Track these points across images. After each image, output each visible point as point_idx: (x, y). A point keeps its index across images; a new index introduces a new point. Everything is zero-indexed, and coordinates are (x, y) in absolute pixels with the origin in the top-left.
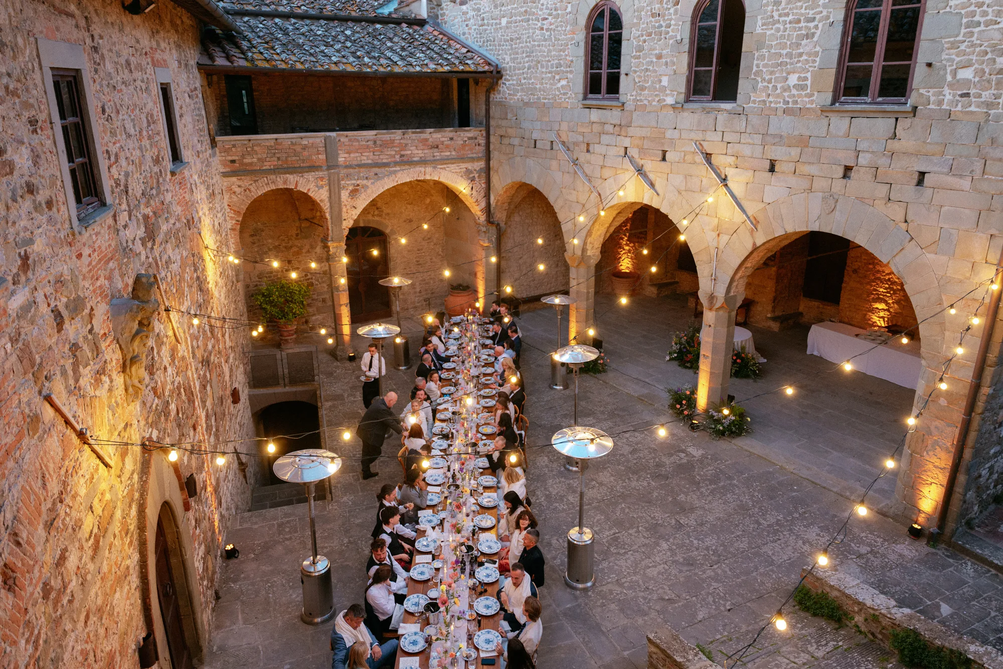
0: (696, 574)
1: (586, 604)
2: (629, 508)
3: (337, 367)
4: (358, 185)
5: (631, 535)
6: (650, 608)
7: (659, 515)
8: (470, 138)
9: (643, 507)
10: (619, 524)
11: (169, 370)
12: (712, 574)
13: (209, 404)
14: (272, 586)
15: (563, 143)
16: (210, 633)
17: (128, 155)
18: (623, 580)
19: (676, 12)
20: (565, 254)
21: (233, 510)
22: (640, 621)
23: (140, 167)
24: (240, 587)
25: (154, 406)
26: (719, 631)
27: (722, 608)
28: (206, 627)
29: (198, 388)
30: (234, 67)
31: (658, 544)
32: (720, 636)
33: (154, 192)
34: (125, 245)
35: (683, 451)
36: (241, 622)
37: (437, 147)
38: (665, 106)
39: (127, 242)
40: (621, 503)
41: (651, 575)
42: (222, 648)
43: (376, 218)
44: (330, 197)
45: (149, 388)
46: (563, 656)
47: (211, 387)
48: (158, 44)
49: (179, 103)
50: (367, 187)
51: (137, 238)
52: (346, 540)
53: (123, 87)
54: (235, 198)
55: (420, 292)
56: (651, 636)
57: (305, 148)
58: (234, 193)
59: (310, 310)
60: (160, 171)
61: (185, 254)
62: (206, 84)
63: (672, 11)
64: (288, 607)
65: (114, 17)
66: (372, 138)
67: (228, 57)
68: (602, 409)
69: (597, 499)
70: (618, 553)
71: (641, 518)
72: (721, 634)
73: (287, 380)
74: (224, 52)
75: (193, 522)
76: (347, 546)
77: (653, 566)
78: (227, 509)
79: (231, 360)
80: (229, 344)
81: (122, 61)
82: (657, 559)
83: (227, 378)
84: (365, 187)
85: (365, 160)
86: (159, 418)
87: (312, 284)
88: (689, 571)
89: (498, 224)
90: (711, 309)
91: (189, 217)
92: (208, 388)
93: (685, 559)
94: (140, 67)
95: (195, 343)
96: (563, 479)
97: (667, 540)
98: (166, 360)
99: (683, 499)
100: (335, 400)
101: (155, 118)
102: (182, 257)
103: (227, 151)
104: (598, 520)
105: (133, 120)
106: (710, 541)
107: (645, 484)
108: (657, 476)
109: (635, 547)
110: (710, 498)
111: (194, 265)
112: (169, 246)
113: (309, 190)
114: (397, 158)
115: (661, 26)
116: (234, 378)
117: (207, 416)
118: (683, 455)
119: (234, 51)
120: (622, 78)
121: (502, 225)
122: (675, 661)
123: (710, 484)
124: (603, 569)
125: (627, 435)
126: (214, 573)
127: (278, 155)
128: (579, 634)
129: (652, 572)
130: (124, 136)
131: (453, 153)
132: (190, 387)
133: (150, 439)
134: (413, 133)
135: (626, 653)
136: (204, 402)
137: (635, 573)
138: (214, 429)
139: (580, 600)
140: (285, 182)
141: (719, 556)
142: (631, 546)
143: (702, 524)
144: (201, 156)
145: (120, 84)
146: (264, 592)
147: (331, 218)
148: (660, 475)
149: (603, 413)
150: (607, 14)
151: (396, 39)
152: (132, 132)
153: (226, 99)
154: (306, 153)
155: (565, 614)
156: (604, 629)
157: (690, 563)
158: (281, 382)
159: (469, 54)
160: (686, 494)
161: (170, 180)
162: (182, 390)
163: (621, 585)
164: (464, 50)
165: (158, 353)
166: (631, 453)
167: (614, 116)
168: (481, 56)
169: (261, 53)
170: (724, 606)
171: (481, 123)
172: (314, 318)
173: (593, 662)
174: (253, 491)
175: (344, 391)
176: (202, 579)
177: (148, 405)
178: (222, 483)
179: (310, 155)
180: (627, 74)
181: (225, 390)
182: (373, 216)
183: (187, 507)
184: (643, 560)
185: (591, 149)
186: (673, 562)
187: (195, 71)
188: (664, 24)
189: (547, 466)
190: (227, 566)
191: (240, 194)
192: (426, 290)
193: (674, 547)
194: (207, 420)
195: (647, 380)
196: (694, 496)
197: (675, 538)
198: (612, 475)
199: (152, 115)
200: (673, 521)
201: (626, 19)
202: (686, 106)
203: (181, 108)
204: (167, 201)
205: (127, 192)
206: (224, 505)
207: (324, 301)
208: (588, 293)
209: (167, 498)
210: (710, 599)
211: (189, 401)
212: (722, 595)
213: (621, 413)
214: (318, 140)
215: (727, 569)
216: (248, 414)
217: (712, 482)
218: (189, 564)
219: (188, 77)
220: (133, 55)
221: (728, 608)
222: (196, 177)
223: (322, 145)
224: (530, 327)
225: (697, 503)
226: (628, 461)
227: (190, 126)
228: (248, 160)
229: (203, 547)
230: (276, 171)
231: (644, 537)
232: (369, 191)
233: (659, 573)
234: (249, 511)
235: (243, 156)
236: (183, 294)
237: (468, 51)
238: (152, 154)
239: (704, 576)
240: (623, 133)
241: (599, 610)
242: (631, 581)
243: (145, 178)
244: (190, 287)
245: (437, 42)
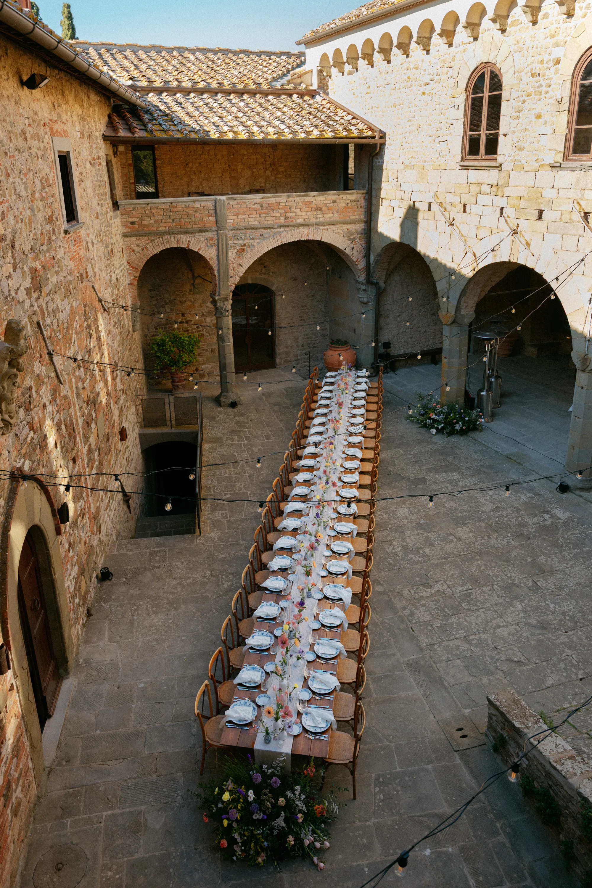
0: (548, 639)
1: (431, 657)
2: (485, 565)
3: (220, 412)
4: (245, 245)
5: (484, 592)
6: (496, 668)
7: (515, 574)
8: (351, 201)
9: (500, 566)
10: (474, 580)
11: (49, 408)
12: (567, 640)
13: (92, 440)
14: (137, 609)
15: (441, 204)
16: (78, 646)
17: (17, 213)
18: (472, 637)
19: (556, 72)
20: (439, 312)
21: (114, 537)
22: (485, 680)
23: (30, 226)
24: (110, 608)
25: (29, 439)
26: (568, 699)
27: (574, 677)
28: (75, 641)
29: (80, 426)
30: (135, 138)
31: (511, 605)
32: (568, 705)
33: (45, 248)
34: (7, 293)
35: (548, 512)
36: (106, 639)
37: (320, 209)
38: (542, 165)
39: (9, 291)
40: (477, 560)
41: (500, 635)
42: (87, 662)
43: (264, 276)
44: (218, 256)
45: (24, 422)
46: (402, 706)
47: (96, 424)
48: (59, 116)
49: (80, 169)
50: (253, 246)
51: (22, 288)
52: (208, 573)
53: (16, 153)
54: (133, 256)
55: (303, 346)
56: (492, 697)
57: (196, 210)
58: (134, 251)
59: (200, 359)
60: (54, 230)
61: (75, 304)
62: (111, 153)
63: (553, 70)
64: (150, 630)
65: (11, 91)
66: (259, 201)
67: (130, 129)
68: (468, 465)
69: (453, 553)
70: (469, 610)
71: (497, 576)
72: (570, 703)
73: (174, 422)
74: (127, 124)
75: (67, 546)
76: (209, 579)
77: (504, 626)
78: (107, 535)
79: (122, 401)
80: (119, 386)
81: (18, 131)
82: (510, 620)
83: (116, 417)
84: (251, 246)
85: (253, 223)
86: (34, 450)
87: (203, 335)
88: (542, 634)
89: (377, 284)
90: (583, 371)
91: (82, 271)
92: (93, 425)
93: (538, 622)
94: (36, 136)
95: (80, 385)
96: (421, 532)
97: (522, 601)
98: (46, 398)
99: (543, 561)
100: (215, 442)
101: (51, 182)
102: (72, 307)
103: (129, 214)
104: (452, 575)
105: (24, 183)
106: (567, 606)
107: (505, 542)
108: (517, 536)
109: (488, 605)
110: (572, 562)
111: (85, 314)
112: (57, 296)
113: (199, 249)
114: (282, 220)
115: (541, 86)
116: (124, 418)
117: (90, 450)
118: (547, 516)
119: (135, 123)
120: (501, 139)
121: (382, 284)
122: (514, 726)
123: (574, 549)
124: (452, 624)
125: (490, 493)
126: (87, 592)
127: (173, 217)
128: (421, 686)
129: (503, 632)
130: (14, 197)
131: (336, 215)
132: (72, 423)
133: (20, 469)
134: (298, 196)
135: (467, 711)
136: (86, 438)
137: (484, 631)
138: (97, 463)
139: (425, 653)
140: (178, 242)
141: (576, 622)
142: (483, 603)
143: (560, 588)
144: (100, 217)
145: (12, 150)
146: (130, 614)
147: (219, 276)
148: (521, 535)
149: (469, 469)
150: (487, 77)
151: (286, 109)
152: (24, 193)
153: (132, 168)
154: (198, 215)
155: (409, 665)
156: (446, 684)
157: (544, 626)
158: (168, 423)
159: (354, 121)
160: (547, 556)
161: (64, 238)
162: (63, 427)
163: (469, 642)
164: (350, 117)
165: (37, 392)
166: (493, 511)
167: (491, 176)
168: (365, 122)
169: (160, 125)
170: (576, 674)
171: (364, 187)
172: (203, 366)
173: (432, 716)
174: (138, 521)
175: (223, 434)
176: (73, 597)
177: (22, 439)
178: (102, 511)
179: (202, 217)
180: (505, 135)
181: (113, 427)
182: (261, 274)
183: (58, 532)
184: (495, 619)
185: (467, 209)
186: (526, 624)
187: (101, 142)
188: (544, 84)
189: (406, 518)
190: (102, 586)
191: (139, 252)
192: (308, 344)
193: (529, 609)
194: (88, 454)
195: (518, 439)
196: (556, 559)
197: (530, 600)
198: (471, 531)
199: (47, 180)
200: (530, 583)
201: (506, 81)
202: (564, 165)
203: (81, 174)
204: (59, 256)
205: (13, 247)
206: (103, 531)
207: (213, 351)
208: (461, 350)
209: (37, 521)
210: (562, 665)
211: (70, 436)
212: (575, 662)
213: (486, 470)
214: (209, 203)
215: (583, 637)
216: (138, 451)
217: (576, 546)
218: (58, 583)
219: (91, 147)
220: (30, 125)
221: (581, 677)
222: (92, 237)
223: (212, 208)
224: (405, 383)
225: (557, 566)
226: (489, 518)
227: (90, 191)
228: (146, 222)
229: (76, 568)
230: (170, 233)
231: (498, 596)
232: (255, 250)
233: (509, 634)
234: (131, 538)
235: (142, 218)
236: (71, 340)
237: (353, 118)
238: (45, 214)
239: (558, 641)
240: (499, 193)
241: (444, 664)
242: (480, 639)
243: (35, 234)
244: (78, 334)
245: (325, 110)
